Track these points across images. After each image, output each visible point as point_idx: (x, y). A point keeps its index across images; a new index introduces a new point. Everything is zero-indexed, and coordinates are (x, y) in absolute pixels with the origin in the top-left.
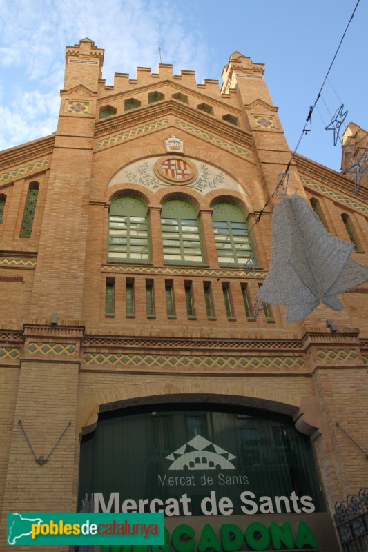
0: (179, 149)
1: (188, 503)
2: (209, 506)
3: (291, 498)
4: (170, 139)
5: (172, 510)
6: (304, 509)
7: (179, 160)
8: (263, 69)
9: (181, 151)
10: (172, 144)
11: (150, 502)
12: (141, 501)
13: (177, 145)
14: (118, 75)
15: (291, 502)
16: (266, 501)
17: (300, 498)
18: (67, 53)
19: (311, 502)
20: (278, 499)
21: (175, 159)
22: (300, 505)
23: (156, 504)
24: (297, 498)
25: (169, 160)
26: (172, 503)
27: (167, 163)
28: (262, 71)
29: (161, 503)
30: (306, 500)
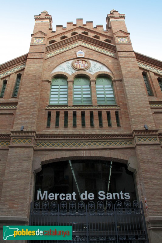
0: (82, 55)
1: (75, 195)
2: (84, 196)
3: (120, 194)
4: (79, 52)
5: (68, 198)
6: (125, 198)
7: (83, 60)
8: (124, 16)
9: (83, 56)
10: (80, 54)
11: (60, 195)
12: (56, 194)
13: (82, 54)
14: (58, 26)
15: (120, 195)
16: (109, 195)
17: (124, 194)
18: (35, 18)
19: (129, 195)
20: (114, 194)
21: (81, 60)
22: (124, 196)
23: (62, 195)
24: (123, 194)
25: (78, 61)
26: (69, 195)
27: (77, 62)
28: (124, 17)
29: (64, 195)
30: (127, 194)
